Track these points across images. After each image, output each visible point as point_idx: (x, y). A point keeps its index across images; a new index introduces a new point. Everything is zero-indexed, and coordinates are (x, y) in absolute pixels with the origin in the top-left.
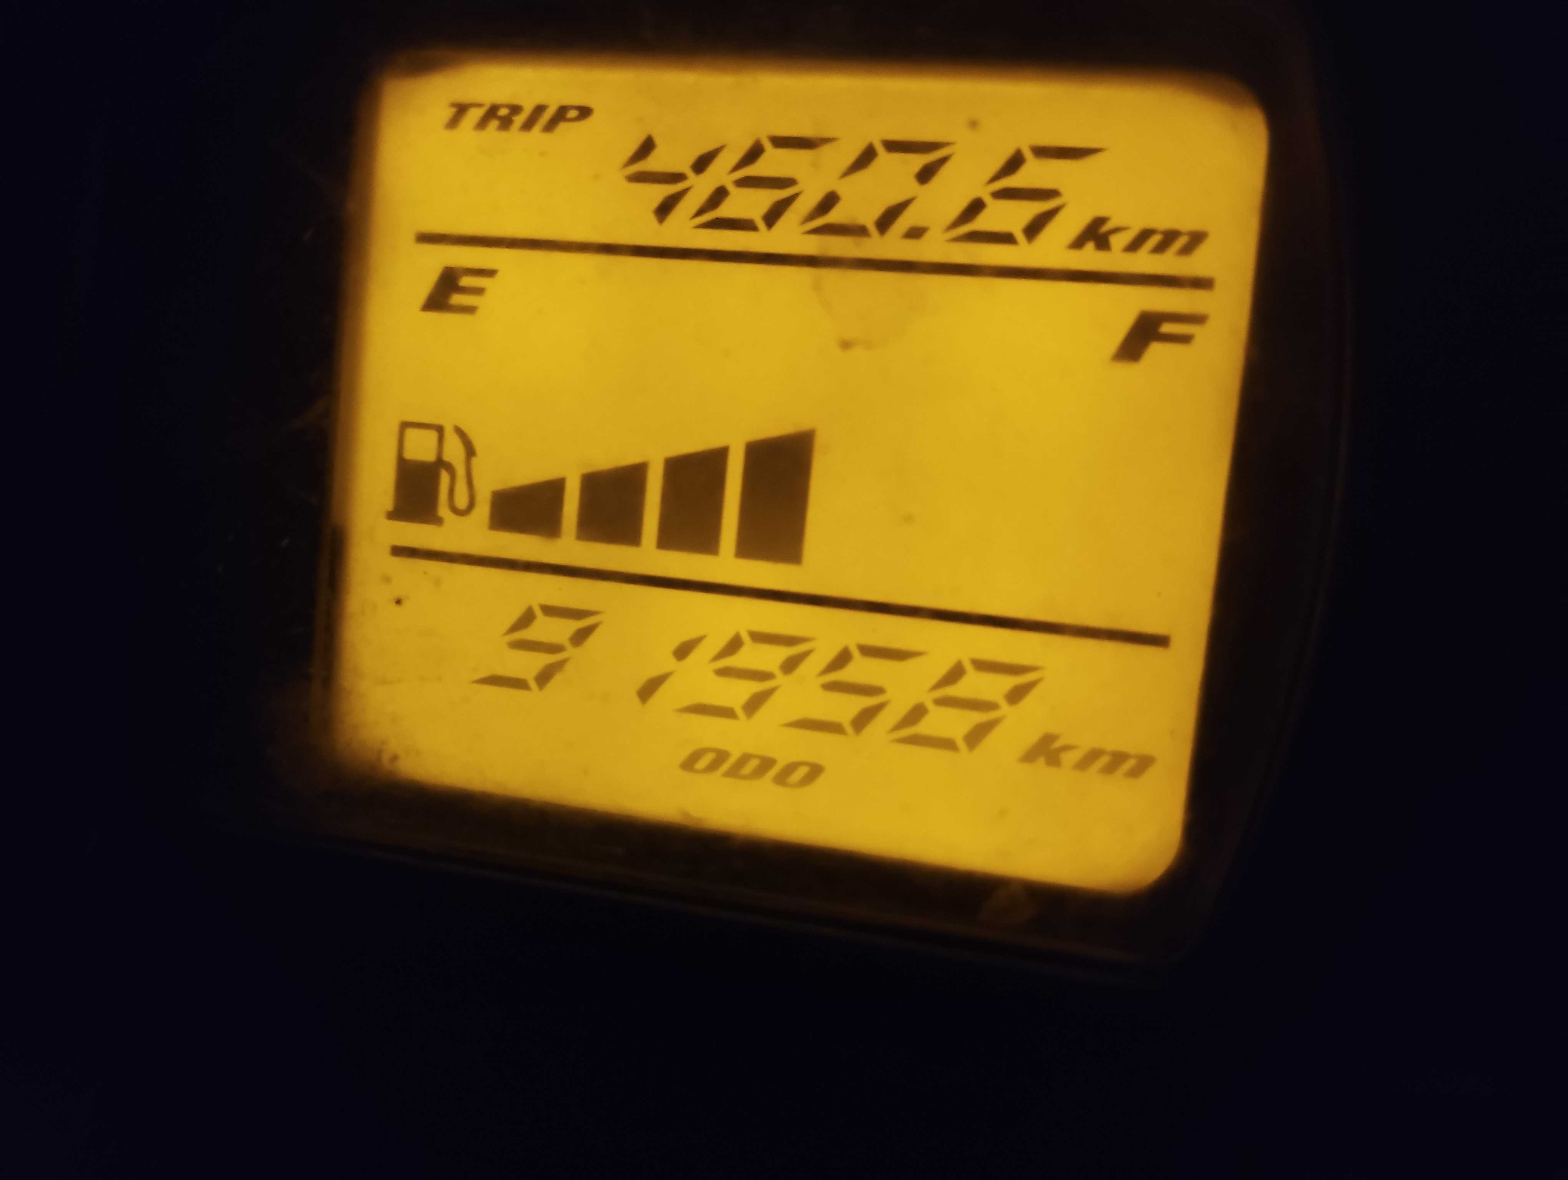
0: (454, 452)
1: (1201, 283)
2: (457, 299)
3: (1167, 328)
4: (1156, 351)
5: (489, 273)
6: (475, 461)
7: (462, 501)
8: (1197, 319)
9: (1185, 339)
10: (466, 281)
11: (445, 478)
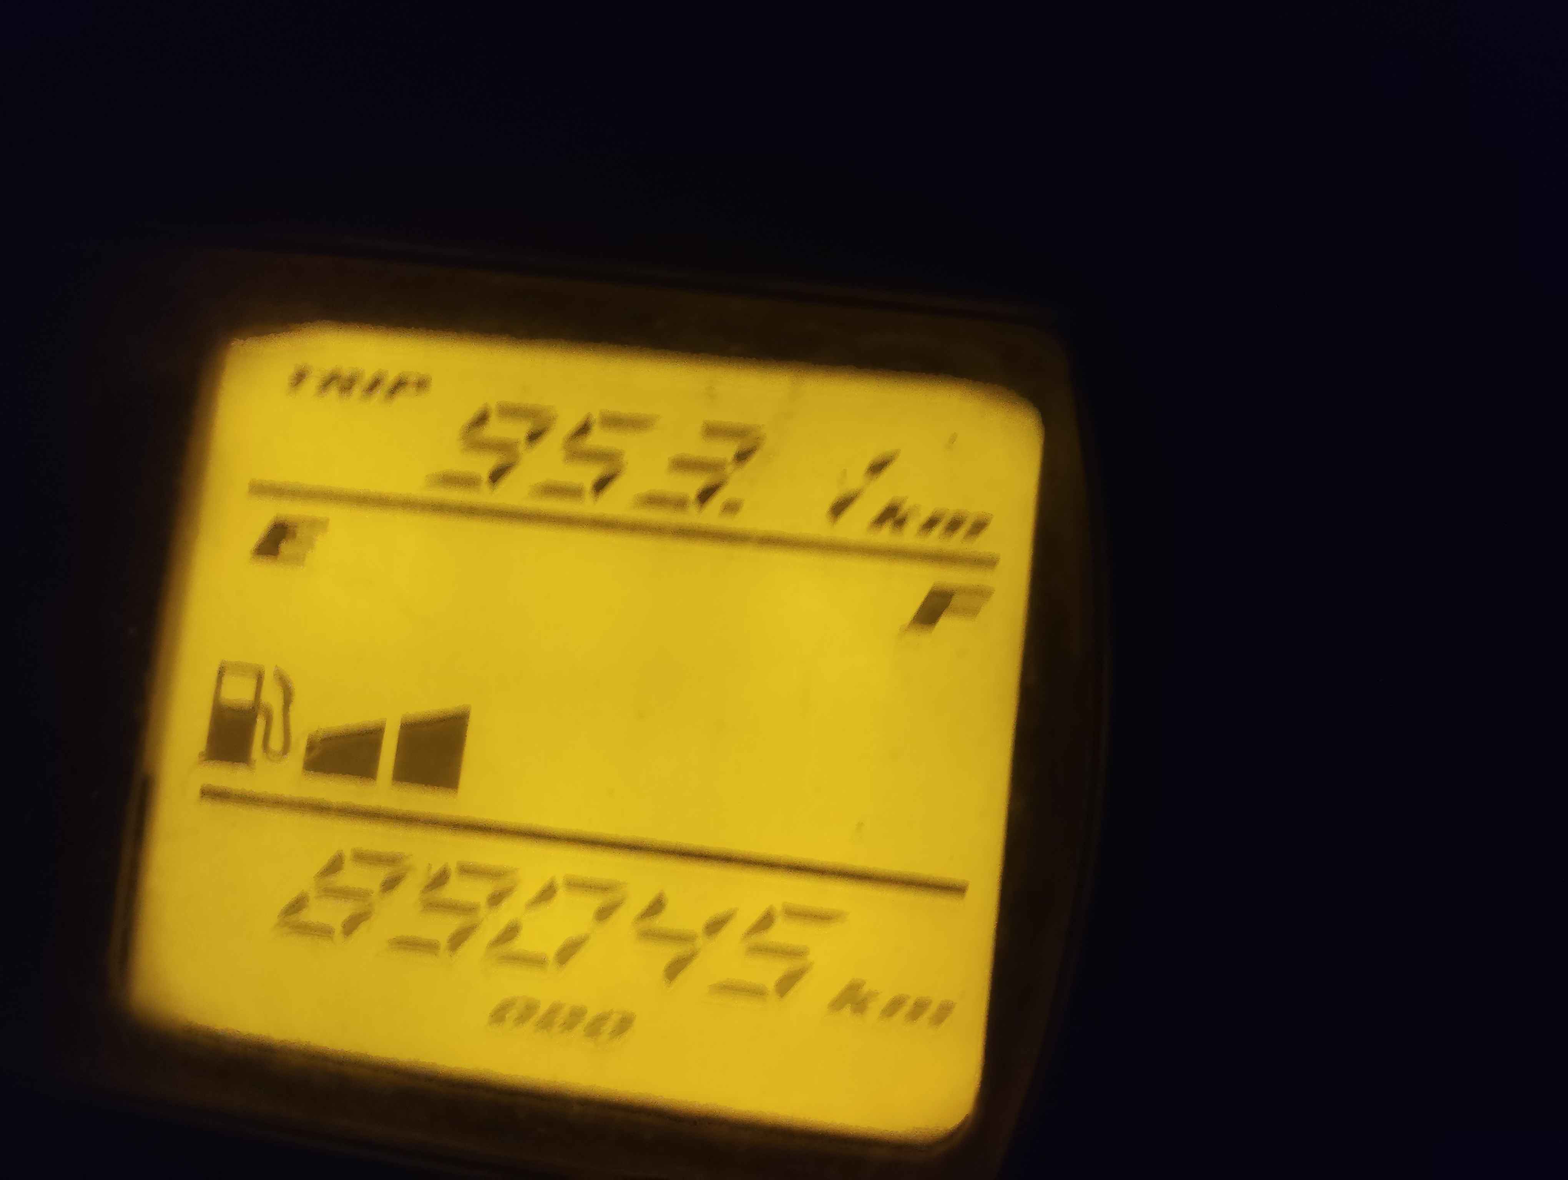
0: (272, 697)
1: (986, 562)
2: (287, 547)
3: (957, 601)
4: (948, 621)
5: (321, 525)
6: (293, 708)
7: (276, 745)
8: (985, 594)
9: (974, 612)
11: (260, 723)
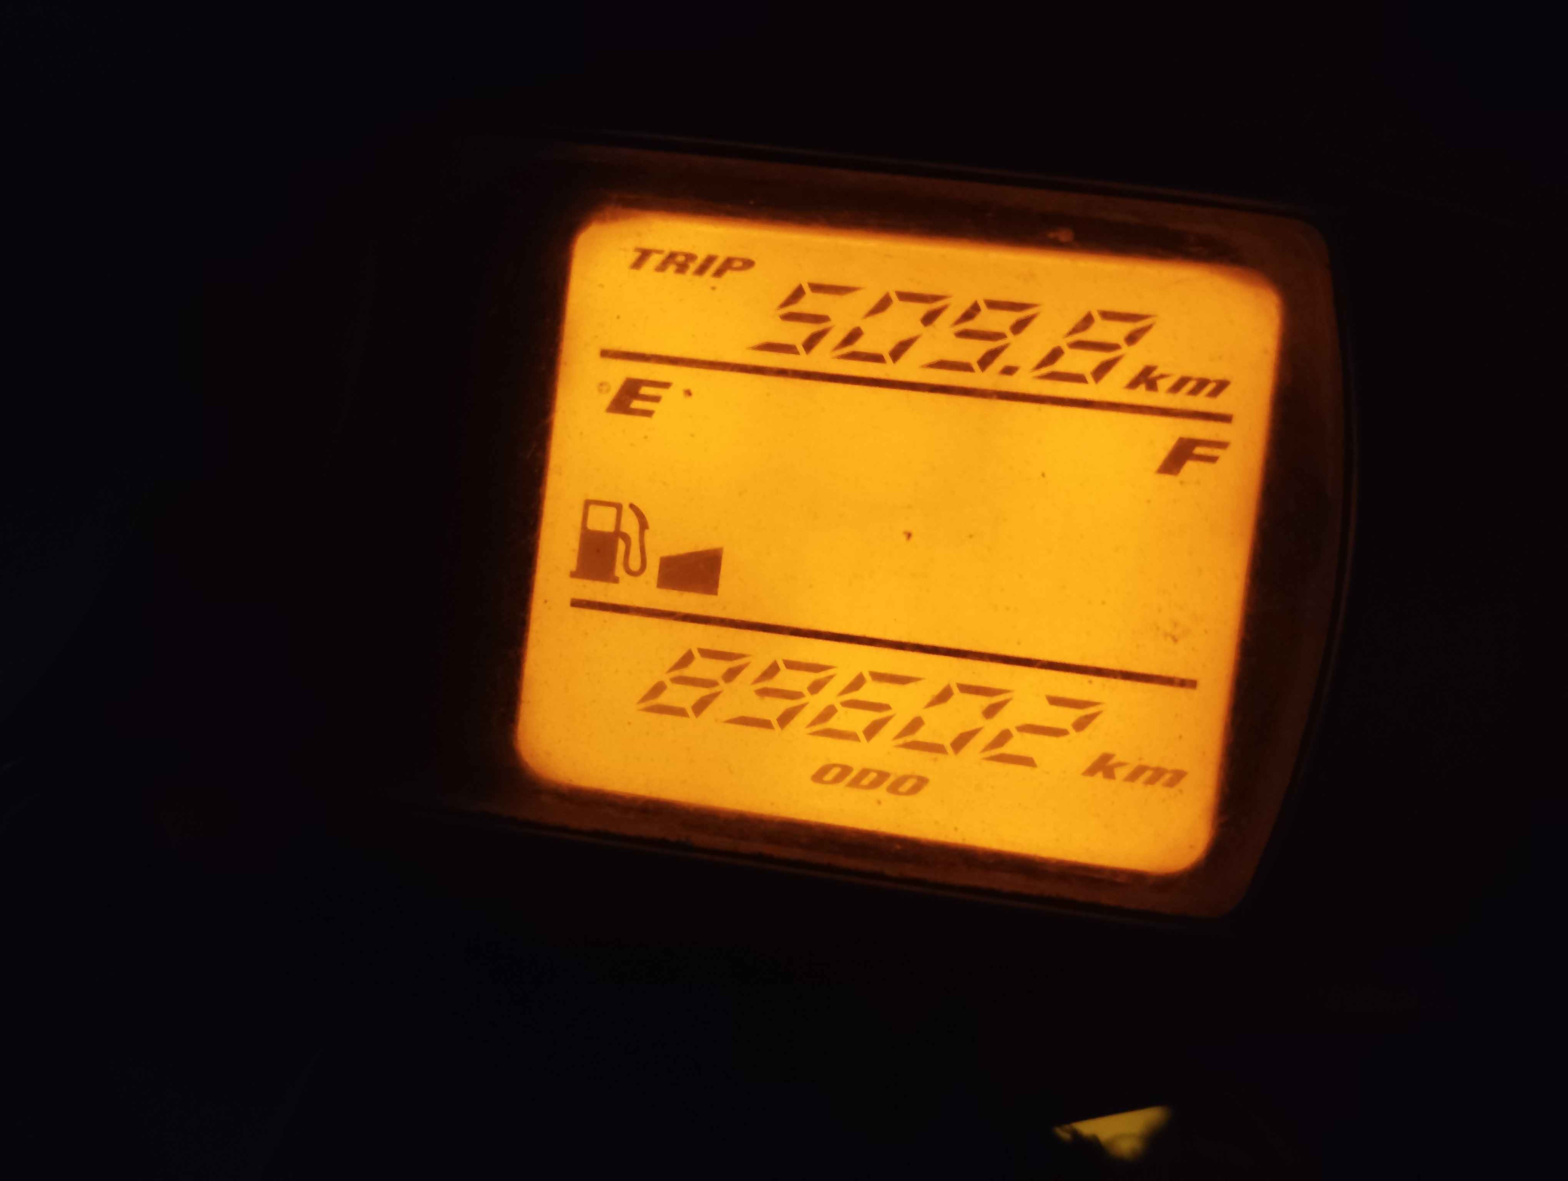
0: (630, 525)
1: (1225, 418)
2: (636, 404)
3: (1199, 451)
4: (1190, 467)
5: (666, 385)
6: (647, 533)
7: (635, 564)
8: (1223, 445)
9: (1212, 459)
10: (645, 390)
11: (621, 545)
